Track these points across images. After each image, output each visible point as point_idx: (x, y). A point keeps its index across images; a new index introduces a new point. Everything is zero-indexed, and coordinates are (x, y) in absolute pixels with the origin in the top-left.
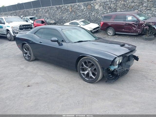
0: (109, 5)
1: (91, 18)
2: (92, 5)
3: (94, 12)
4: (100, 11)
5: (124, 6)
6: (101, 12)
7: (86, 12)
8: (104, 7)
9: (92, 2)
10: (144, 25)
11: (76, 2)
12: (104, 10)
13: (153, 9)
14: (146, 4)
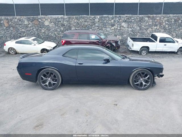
0: (62, 22)
1: (41, 35)
2: (40, 20)
3: (43, 29)
4: (51, 28)
5: (78, 24)
6: (53, 29)
7: (32, 28)
8: (56, 24)
9: (39, 17)
11: (14, 15)
12: (57, 27)
13: (104, 29)
14: (98, 24)
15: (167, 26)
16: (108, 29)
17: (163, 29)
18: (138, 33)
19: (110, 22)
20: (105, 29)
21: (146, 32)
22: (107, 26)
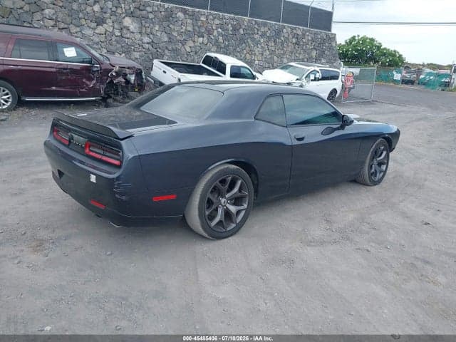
10: (114, 74)
13: (73, 29)
14: (53, 11)
15: (221, 39)
16: (88, 32)
17: (215, 44)
18: (166, 51)
19: (89, 9)
20: (78, 29)
21: (183, 49)
22: (83, 22)
